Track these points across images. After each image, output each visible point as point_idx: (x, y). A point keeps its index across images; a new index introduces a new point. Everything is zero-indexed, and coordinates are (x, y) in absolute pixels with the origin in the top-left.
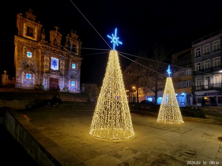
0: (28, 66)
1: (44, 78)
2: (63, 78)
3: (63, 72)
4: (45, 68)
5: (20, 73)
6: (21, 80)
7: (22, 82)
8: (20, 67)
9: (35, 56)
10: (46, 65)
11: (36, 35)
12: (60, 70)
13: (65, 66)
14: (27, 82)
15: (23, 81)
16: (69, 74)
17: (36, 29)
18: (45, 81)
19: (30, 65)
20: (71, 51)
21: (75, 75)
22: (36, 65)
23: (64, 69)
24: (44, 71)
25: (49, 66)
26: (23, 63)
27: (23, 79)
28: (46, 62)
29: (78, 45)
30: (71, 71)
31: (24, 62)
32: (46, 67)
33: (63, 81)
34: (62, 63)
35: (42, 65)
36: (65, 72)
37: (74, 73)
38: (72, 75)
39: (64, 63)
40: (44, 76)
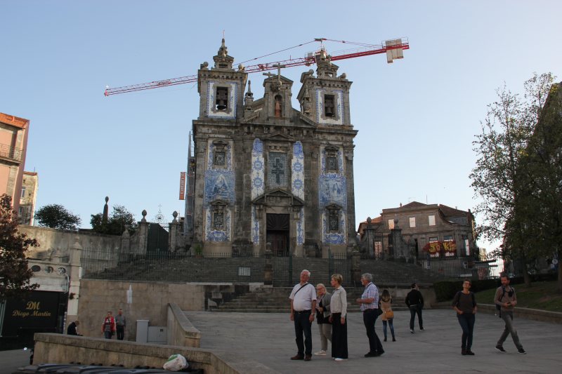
0: (216, 190)
1: (253, 218)
2: (303, 210)
3: (301, 190)
4: (255, 188)
5: (202, 214)
6: (203, 232)
7: (206, 238)
8: (201, 196)
9: (232, 159)
10: (258, 178)
11: (234, 101)
12: (293, 186)
13: (305, 169)
14: (216, 236)
15: (207, 234)
16: (319, 192)
17: (234, 86)
18: (256, 229)
19: (220, 186)
20: (322, 117)
21: (339, 192)
22: (233, 183)
23: (303, 180)
24: (252, 199)
25: (263, 181)
26: (208, 186)
27: (206, 229)
28: (256, 168)
29: (340, 94)
30: (324, 183)
31: (210, 181)
32: (256, 186)
33: (303, 219)
34: (298, 163)
35: (247, 181)
36: (306, 191)
37: (334, 186)
38: (327, 194)
39: (303, 160)
40: (252, 211)
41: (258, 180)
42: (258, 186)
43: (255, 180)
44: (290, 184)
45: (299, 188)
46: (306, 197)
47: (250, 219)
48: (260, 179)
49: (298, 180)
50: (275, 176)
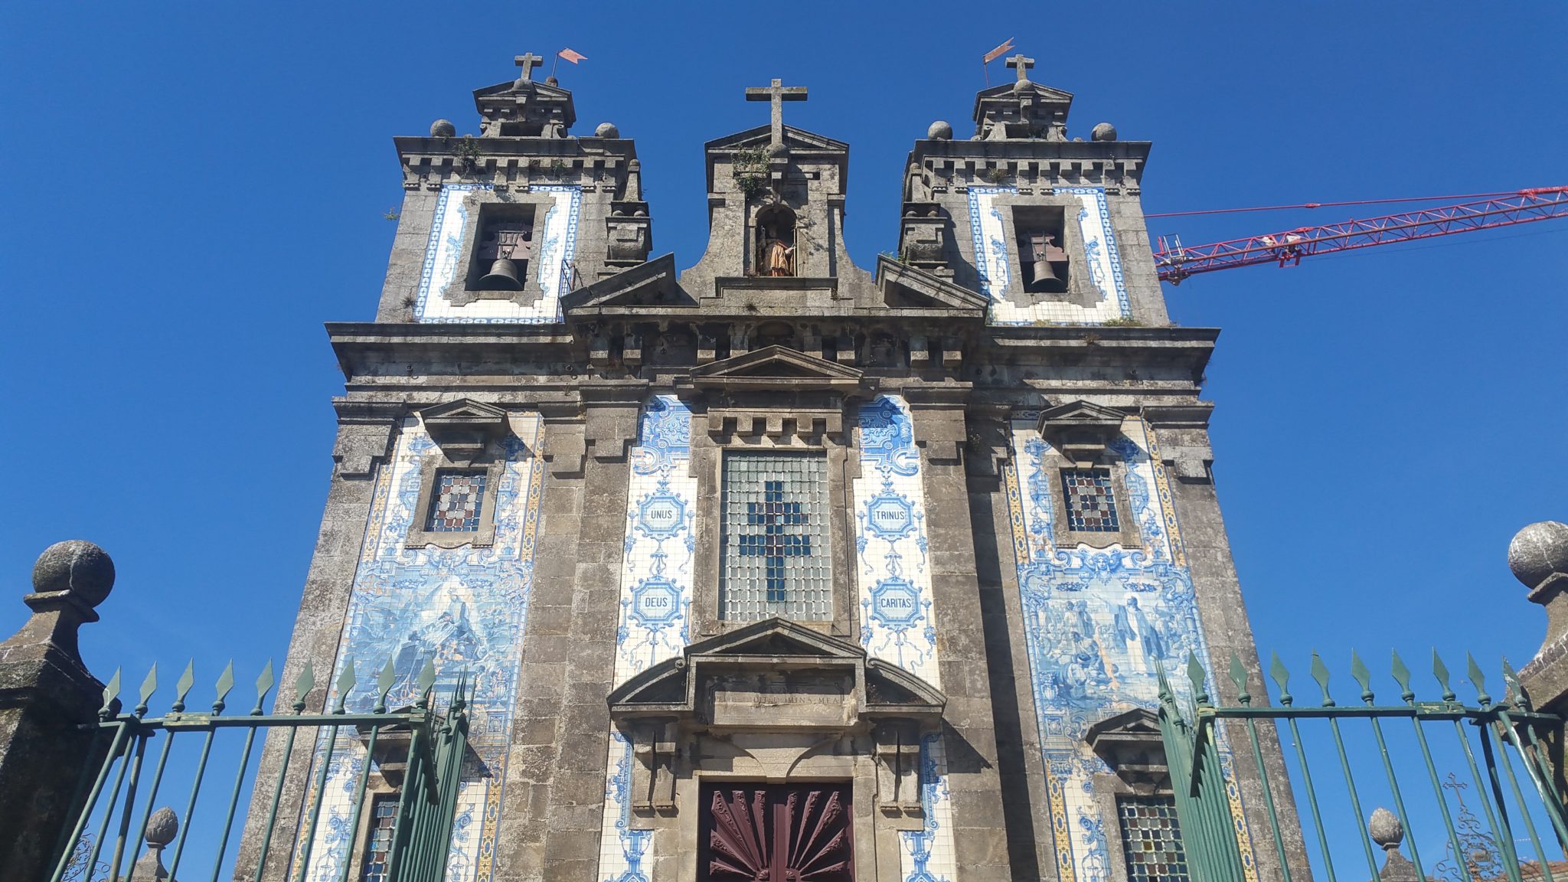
0: (412, 663)
3: (917, 635)
4: (636, 632)
9: (522, 499)
10: (657, 582)
12: (864, 614)
13: (932, 524)
17: (563, 201)
20: (1009, 294)
22: (520, 618)
23: (923, 579)
25: (688, 594)
28: (650, 532)
31: (378, 618)
32: (644, 620)
33: (944, 809)
34: (889, 495)
35: (595, 598)
36: (947, 643)
37: (1120, 615)
38: (1085, 660)
39: (917, 480)
40: (613, 770)
41: (661, 593)
42: (654, 625)
43: (637, 593)
44: (848, 604)
45: (899, 626)
46: (948, 669)
47: (598, 816)
48: (670, 585)
49: (895, 582)
50: (760, 562)
